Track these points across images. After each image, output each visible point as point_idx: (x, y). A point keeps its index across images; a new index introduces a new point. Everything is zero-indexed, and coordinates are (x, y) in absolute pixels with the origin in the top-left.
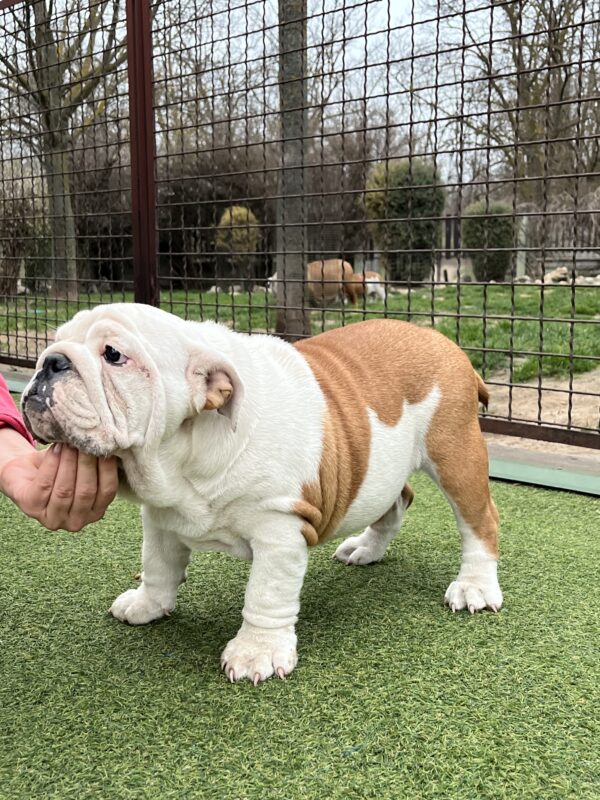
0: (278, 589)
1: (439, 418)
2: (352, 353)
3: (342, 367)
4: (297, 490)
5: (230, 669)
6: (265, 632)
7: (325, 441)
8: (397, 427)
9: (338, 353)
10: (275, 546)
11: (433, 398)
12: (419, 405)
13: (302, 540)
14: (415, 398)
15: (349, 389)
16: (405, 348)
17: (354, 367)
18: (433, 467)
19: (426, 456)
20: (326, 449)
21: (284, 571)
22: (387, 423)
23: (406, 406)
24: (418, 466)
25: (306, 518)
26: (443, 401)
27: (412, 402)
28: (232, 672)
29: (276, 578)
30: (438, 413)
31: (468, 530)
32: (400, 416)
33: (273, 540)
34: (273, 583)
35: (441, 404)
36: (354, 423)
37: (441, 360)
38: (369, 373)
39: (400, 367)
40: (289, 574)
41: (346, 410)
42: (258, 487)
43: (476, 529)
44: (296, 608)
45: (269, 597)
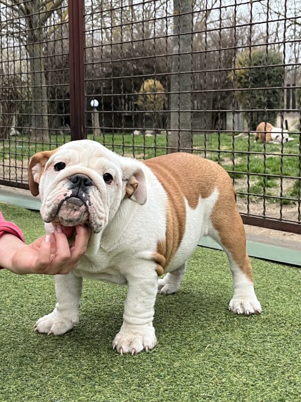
0: (144, 302)
1: (218, 205)
2: (173, 168)
3: (169, 175)
4: (155, 246)
5: (120, 348)
6: (137, 326)
7: (167, 216)
8: (196, 209)
9: (166, 167)
10: (142, 278)
11: (215, 195)
12: (207, 199)
13: (156, 274)
14: (205, 195)
15: (174, 186)
16: (199, 167)
17: (176, 175)
18: (216, 232)
19: (211, 227)
20: (168, 221)
21: (147, 292)
22: (192, 207)
23: (200, 199)
24: (207, 232)
25: (158, 262)
26: (220, 196)
27: (203, 197)
28: (121, 350)
29: (143, 296)
30: (217, 203)
31: (236, 268)
32: (197, 204)
33: (141, 276)
34: (141, 299)
35: (219, 199)
36: (179, 205)
37: (217, 174)
38: (183, 179)
39: (198, 177)
40: (150, 294)
41: (175, 197)
42: (136, 245)
43: (241, 268)
44: (152, 312)
45: (139, 307)
